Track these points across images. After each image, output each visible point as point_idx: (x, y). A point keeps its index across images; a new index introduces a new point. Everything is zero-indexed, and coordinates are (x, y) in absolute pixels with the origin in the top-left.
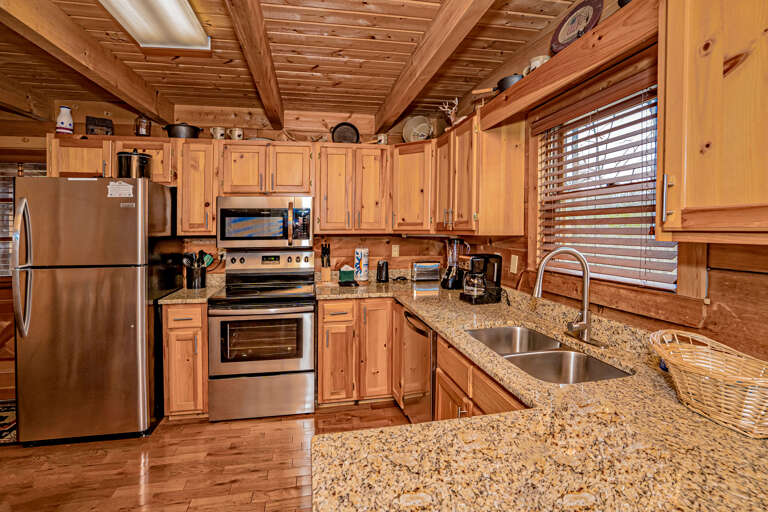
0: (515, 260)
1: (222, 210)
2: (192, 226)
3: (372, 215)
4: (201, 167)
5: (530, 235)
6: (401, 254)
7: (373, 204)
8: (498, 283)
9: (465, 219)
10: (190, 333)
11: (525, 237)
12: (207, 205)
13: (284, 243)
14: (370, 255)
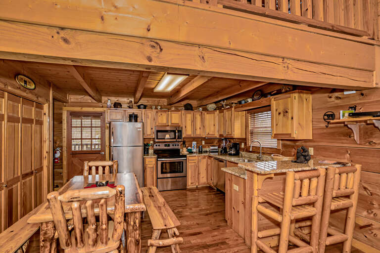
0: (243, 144)
1: (157, 131)
2: (147, 135)
3: (199, 132)
4: (150, 117)
5: (247, 137)
6: (205, 143)
7: (199, 128)
8: (239, 151)
9: (230, 133)
10: (152, 166)
11: (246, 138)
12: (152, 129)
13: (175, 140)
14: (197, 144)
